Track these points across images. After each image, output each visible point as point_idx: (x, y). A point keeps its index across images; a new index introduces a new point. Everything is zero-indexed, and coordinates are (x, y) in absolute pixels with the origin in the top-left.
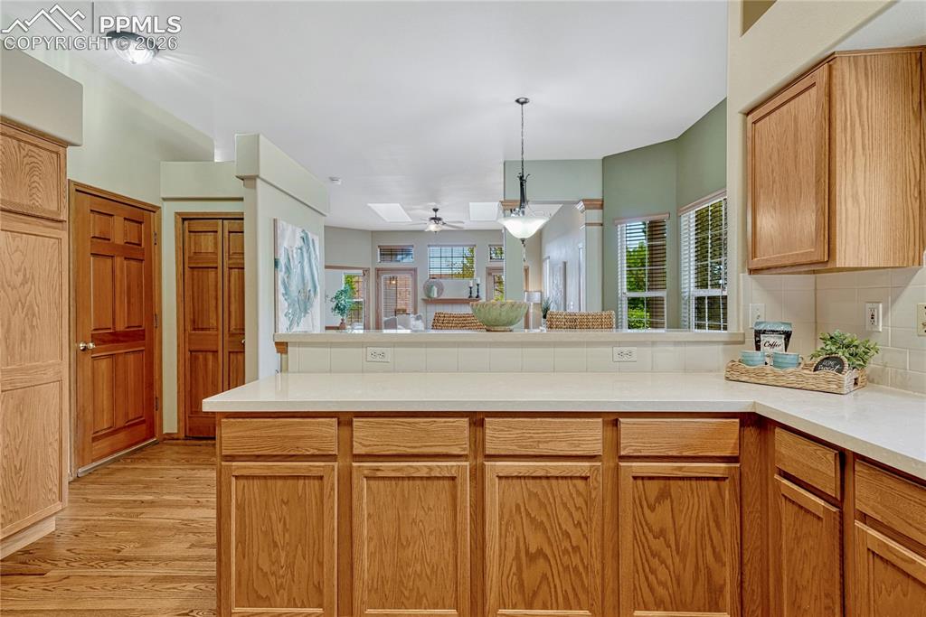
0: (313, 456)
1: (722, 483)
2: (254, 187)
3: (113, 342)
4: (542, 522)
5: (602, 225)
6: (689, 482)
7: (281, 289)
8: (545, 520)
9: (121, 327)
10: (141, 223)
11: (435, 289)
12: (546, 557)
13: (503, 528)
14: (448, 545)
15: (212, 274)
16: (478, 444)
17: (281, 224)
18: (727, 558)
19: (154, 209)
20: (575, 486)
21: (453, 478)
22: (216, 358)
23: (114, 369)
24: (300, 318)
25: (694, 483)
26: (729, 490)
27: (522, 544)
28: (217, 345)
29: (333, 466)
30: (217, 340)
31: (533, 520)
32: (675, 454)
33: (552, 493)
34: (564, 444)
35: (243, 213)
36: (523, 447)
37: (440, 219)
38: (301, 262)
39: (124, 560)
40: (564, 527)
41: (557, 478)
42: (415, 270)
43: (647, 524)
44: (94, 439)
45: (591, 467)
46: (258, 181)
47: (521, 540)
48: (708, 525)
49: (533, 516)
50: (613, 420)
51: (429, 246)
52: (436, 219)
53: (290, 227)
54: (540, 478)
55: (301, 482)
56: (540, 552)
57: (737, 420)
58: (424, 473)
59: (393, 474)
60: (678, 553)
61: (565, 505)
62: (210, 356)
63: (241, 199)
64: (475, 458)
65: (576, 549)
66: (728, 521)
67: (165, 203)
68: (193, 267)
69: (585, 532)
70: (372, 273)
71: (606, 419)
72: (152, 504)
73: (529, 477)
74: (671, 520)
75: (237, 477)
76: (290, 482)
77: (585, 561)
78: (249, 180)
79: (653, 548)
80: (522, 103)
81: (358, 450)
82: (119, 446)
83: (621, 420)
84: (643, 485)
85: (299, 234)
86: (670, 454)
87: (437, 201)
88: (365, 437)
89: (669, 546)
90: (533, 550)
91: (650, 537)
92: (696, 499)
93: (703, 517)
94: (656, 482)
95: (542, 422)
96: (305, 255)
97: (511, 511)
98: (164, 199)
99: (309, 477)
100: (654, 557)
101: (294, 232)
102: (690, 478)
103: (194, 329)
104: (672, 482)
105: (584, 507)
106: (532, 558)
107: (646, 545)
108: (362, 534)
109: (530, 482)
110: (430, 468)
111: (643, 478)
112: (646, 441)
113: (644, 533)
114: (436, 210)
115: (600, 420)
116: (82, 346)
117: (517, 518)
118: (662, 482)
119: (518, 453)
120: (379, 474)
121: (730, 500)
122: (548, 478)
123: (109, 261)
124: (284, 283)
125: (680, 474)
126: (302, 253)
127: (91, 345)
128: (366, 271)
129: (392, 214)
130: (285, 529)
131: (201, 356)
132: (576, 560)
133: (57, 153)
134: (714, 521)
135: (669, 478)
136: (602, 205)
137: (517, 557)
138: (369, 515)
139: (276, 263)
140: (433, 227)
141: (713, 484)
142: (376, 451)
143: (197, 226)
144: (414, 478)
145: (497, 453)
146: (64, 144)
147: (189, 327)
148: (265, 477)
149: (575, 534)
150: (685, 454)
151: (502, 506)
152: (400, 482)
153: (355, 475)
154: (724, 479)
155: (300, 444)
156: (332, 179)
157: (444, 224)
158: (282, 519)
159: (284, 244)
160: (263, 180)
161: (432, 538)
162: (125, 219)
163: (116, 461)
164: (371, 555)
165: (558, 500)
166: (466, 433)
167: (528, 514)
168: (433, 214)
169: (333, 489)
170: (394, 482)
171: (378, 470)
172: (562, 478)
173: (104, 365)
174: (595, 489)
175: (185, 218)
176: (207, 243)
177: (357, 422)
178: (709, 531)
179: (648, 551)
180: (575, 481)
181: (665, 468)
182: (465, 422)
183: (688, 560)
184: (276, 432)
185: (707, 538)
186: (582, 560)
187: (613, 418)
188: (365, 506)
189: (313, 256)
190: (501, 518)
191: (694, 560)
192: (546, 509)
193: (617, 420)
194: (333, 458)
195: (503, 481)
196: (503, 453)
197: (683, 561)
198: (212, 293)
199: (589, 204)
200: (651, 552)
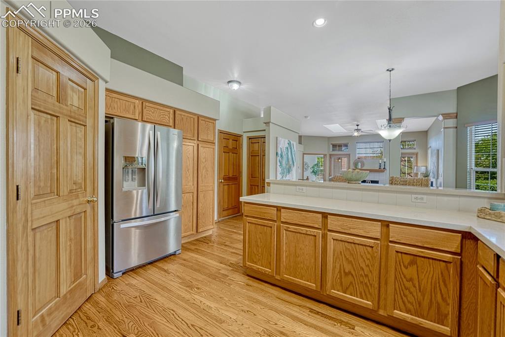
0: (269, 219)
1: (449, 265)
2: (269, 126)
3: (229, 180)
4: (351, 261)
5: (456, 128)
6: (428, 260)
7: (279, 164)
8: (352, 260)
9: (231, 176)
10: (237, 141)
11: (360, 164)
12: (352, 275)
13: (335, 259)
14: (313, 260)
15: (257, 157)
16: (325, 224)
17: (279, 139)
18: (450, 301)
19: (241, 136)
20: (367, 249)
21: (315, 236)
22: (258, 188)
23: (229, 189)
24: (286, 176)
25: (431, 261)
26: (453, 269)
27: (342, 268)
28: (258, 183)
29: (275, 225)
30: (258, 182)
31: (347, 259)
32: (419, 244)
33: (356, 250)
34: (362, 231)
35: (265, 136)
36: (343, 229)
37: (360, 130)
38: (287, 154)
39: (226, 245)
40: (361, 265)
41: (358, 244)
42: (349, 155)
43: (403, 274)
44: (223, 211)
45: (374, 243)
46: (270, 123)
47: (342, 266)
48: (439, 283)
49: (347, 257)
50: (386, 224)
51: (357, 143)
52: (358, 130)
53: (283, 140)
54: (351, 243)
55: (265, 228)
56: (350, 273)
57: (460, 235)
58: (304, 232)
59: (293, 230)
60: (420, 291)
61: (362, 256)
62: (256, 187)
63: (265, 130)
64: (325, 230)
65: (366, 276)
66: (451, 284)
67: (244, 134)
68: (252, 155)
69: (371, 269)
70: (328, 157)
71: (383, 223)
72: (235, 233)
73: (346, 242)
74: (416, 275)
75: (248, 222)
76: (262, 227)
77: (371, 281)
78: (267, 123)
79: (406, 285)
80: (390, 71)
81: (283, 220)
82: (229, 214)
83: (390, 225)
84: (402, 256)
85: (287, 141)
86: (417, 244)
87: (358, 121)
88: (285, 215)
89: (415, 286)
90: (347, 271)
91: (404, 280)
92: (432, 269)
93: (436, 278)
94: (408, 256)
95: (351, 220)
96: (289, 150)
97: (338, 253)
98: (244, 132)
99: (268, 226)
100: (407, 289)
101: (284, 141)
102: (429, 258)
103: (252, 177)
104: (418, 258)
105: (371, 259)
106: (346, 274)
107: (402, 283)
108: (283, 249)
109: (346, 244)
110: (307, 231)
111: (401, 253)
112: (404, 236)
113: (401, 278)
114: (358, 125)
115: (380, 223)
116: (220, 181)
117: (340, 256)
118: (412, 257)
119: (341, 231)
120: (289, 229)
121: (453, 274)
122: (354, 243)
123: (228, 154)
124: (280, 161)
125: (422, 255)
126: (288, 150)
127: (223, 181)
128: (325, 155)
129: (336, 129)
130: (261, 242)
131: (253, 187)
132: (366, 280)
133: (214, 123)
134: (443, 281)
135: (416, 256)
136: (457, 116)
137: (340, 272)
138: (286, 243)
139: (277, 154)
140: (356, 134)
141: (444, 264)
142: (288, 221)
143: (254, 141)
144: (301, 233)
145: (333, 229)
146: (215, 120)
147: (250, 177)
148: (256, 224)
149: (366, 269)
150: (425, 246)
151: (334, 251)
152: (296, 234)
153: (281, 228)
154: (450, 263)
155: (265, 215)
156: (306, 117)
157: (362, 132)
158: (260, 238)
159: (280, 146)
160: (272, 123)
161: (307, 256)
162: (233, 140)
163: (229, 218)
164: (286, 257)
165: (359, 253)
166: (321, 220)
167: (345, 257)
168: (356, 127)
169: (275, 232)
170: (294, 233)
171: (289, 228)
172: (361, 245)
173: (226, 187)
174: (376, 252)
175: (250, 138)
176: (256, 146)
177: (282, 210)
178: (439, 286)
179: (403, 286)
180: (367, 247)
181: (414, 250)
182: (320, 216)
183: (426, 296)
184: (258, 210)
185: (438, 289)
186: (369, 281)
187: (388, 223)
188: (284, 240)
189: (293, 150)
190: (334, 255)
191: (430, 297)
192: (353, 256)
193: (388, 225)
194: (275, 221)
195: (335, 241)
196: (335, 230)
197: (423, 295)
198: (257, 165)
199: (446, 116)
200: (405, 287)
